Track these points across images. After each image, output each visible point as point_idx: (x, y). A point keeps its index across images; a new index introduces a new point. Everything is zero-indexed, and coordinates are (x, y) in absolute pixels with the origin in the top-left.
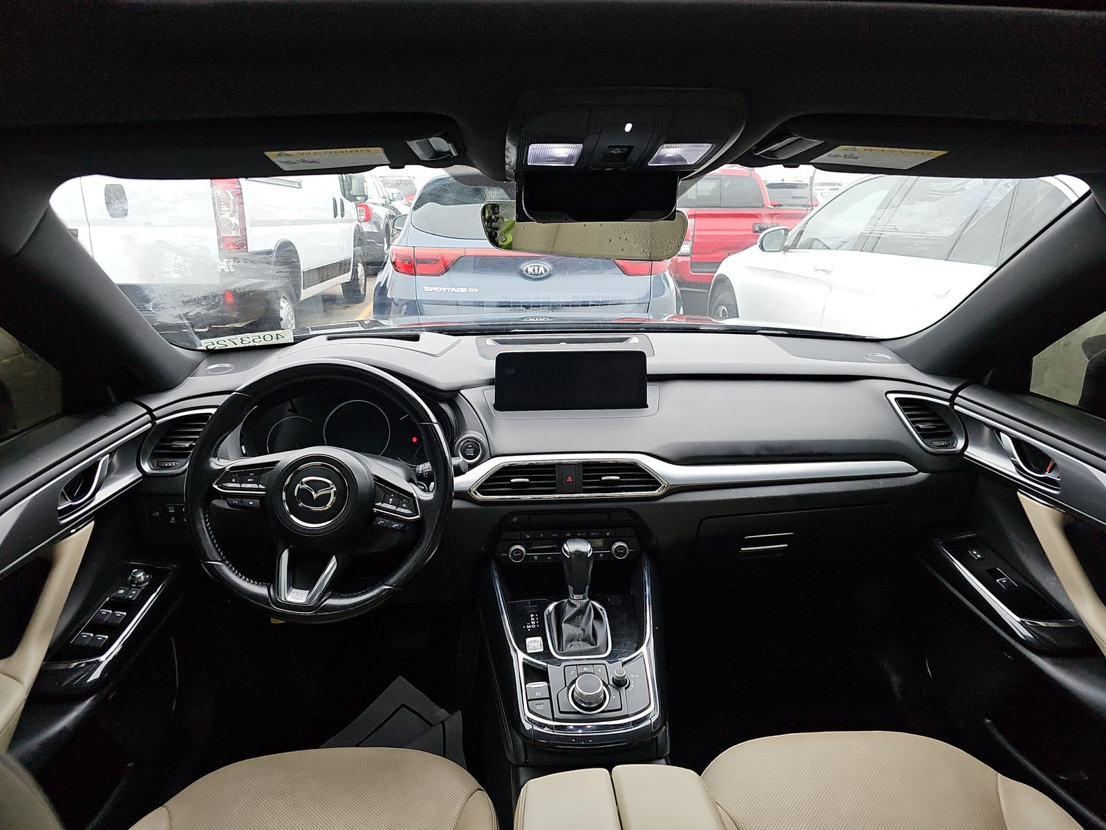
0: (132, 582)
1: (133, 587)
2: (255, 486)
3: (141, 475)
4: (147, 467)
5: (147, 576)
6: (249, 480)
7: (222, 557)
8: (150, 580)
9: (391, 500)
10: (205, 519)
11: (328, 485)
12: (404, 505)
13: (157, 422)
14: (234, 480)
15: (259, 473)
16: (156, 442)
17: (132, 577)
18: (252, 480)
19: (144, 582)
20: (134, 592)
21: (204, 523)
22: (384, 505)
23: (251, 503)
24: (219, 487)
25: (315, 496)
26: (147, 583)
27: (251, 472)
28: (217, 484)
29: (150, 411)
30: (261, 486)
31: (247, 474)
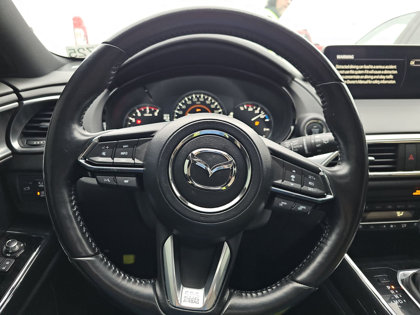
0: (7, 252)
1: (8, 257)
2: (130, 160)
3: (10, 152)
4: (16, 145)
5: (22, 245)
6: (122, 153)
7: (93, 250)
8: (25, 248)
9: (293, 177)
10: (71, 201)
11: (225, 159)
12: (310, 183)
13: (25, 102)
14: (104, 154)
15: (133, 145)
16: (25, 122)
17: (6, 247)
18: (126, 153)
19: (19, 251)
20: (8, 263)
21: (69, 208)
22: (286, 183)
23: (126, 181)
24: (86, 162)
25: (211, 172)
26: (22, 251)
27: (125, 143)
28: (84, 158)
29: (16, 91)
30: (137, 161)
31: (121, 146)
